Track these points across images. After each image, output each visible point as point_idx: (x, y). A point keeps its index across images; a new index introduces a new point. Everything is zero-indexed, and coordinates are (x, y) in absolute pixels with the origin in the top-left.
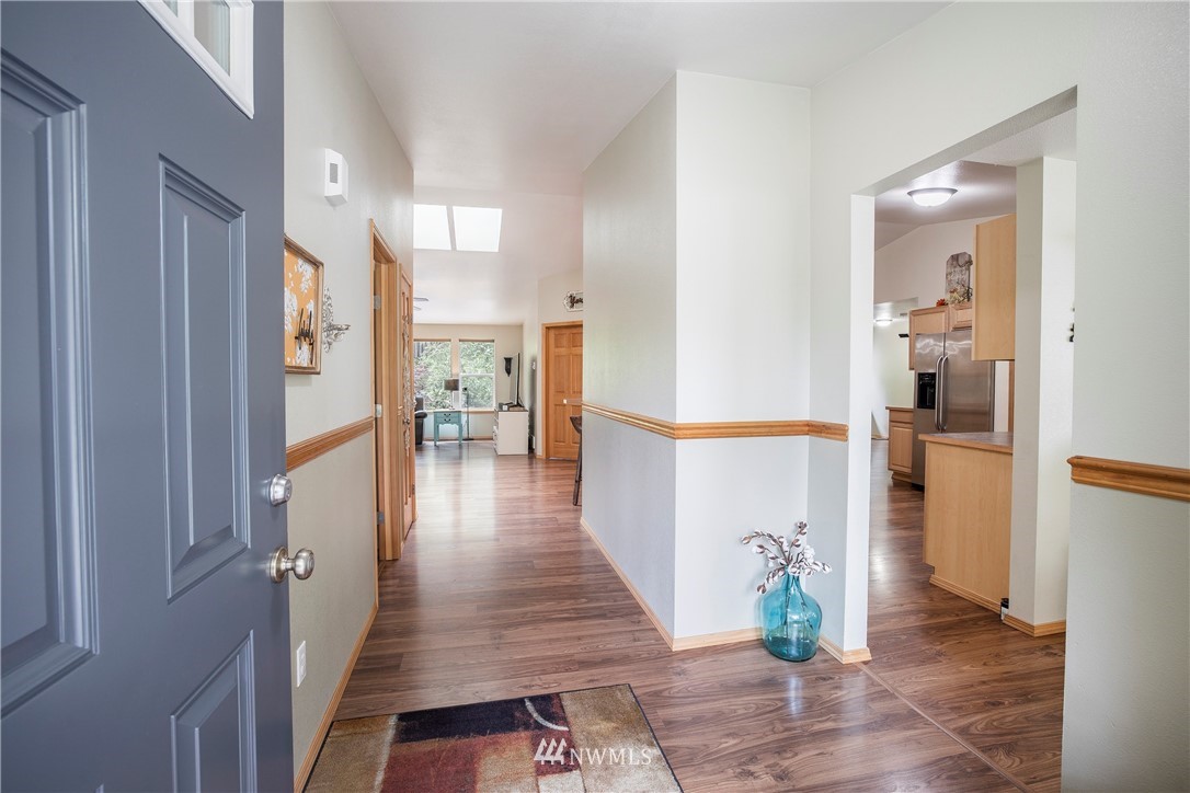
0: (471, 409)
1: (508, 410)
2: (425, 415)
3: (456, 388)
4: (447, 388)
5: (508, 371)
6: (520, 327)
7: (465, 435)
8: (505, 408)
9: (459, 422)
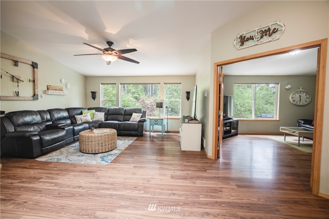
0: (169, 117)
1: (189, 123)
2: (145, 121)
3: (161, 107)
4: (157, 107)
5: (188, 98)
6: (194, 76)
7: (166, 129)
8: (186, 120)
9: (162, 124)
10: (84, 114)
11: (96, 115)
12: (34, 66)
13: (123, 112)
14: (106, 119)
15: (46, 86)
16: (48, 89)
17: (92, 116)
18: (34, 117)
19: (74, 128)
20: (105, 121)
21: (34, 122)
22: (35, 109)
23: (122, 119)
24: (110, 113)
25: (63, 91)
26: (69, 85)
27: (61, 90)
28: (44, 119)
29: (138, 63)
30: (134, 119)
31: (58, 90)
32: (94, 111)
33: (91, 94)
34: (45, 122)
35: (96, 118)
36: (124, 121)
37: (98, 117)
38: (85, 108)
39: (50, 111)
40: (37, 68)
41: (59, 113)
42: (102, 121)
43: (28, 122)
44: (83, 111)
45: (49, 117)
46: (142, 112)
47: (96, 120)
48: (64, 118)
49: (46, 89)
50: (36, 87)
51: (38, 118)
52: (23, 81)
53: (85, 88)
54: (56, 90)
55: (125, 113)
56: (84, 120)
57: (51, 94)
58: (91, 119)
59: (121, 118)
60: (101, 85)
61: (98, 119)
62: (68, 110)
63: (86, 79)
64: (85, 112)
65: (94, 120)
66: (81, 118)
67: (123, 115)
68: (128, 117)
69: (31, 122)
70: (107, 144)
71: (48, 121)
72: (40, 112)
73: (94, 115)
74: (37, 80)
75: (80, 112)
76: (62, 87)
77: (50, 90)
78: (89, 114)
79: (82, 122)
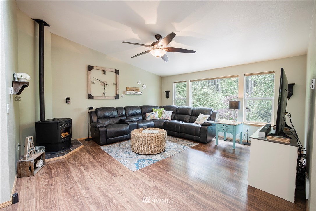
9: (233, 132)
10: (154, 112)
11: (163, 113)
12: (117, 72)
13: (190, 112)
14: (174, 118)
15: (126, 88)
16: (127, 90)
17: (160, 114)
18: (112, 112)
19: (138, 124)
20: (172, 120)
21: (112, 116)
22: (115, 106)
23: (188, 120)
24: (178, 112)
25: (139, 91)
26: (145, 87)
27: (138, 90)
28: (120, 114)
29: (193, 52)
30: (199, 121)
31: (135, 91)
32: (163, 109)
33: (165, 93)
34: (120, 116)
35: (163, 116)
36: (190, 122)
37: (165, 116)
38: (156, 107)
39: (125, 109)
40: (118, 74)
41: (133, 110)
42: (169, 120)
43: (107, 116)
44: (154, 109)
45: (124, 113)
46: (211, 112)
47: (163, 118)
48: (137, 115)
49: (125, 90)
50: (117, 89)
51: (115, 113)
52: (108, 85)
53: (161, 88)
54: (133, 91)
55: (192, 113)
56: (152, 118)
57: (128, 94)
58: (159, 117)
59: (188, 117)
60: (173, 84)
61: (165, 117)
62: (141, 108)
63: (162, 79)
64: (154, 110)
65: (161, 118)
66: (150, 115)
67: (190, 115)
68: (194, 117)
69: (109, 116)
70: (150, 146)
71: (123, 116)
72: (117, 109)
73: (162, 113)
74: (118, 83)
75: (151, 109)
76: (139, 88)
77: (128, 90)
78: (157, 112)
79: (150, 119)
